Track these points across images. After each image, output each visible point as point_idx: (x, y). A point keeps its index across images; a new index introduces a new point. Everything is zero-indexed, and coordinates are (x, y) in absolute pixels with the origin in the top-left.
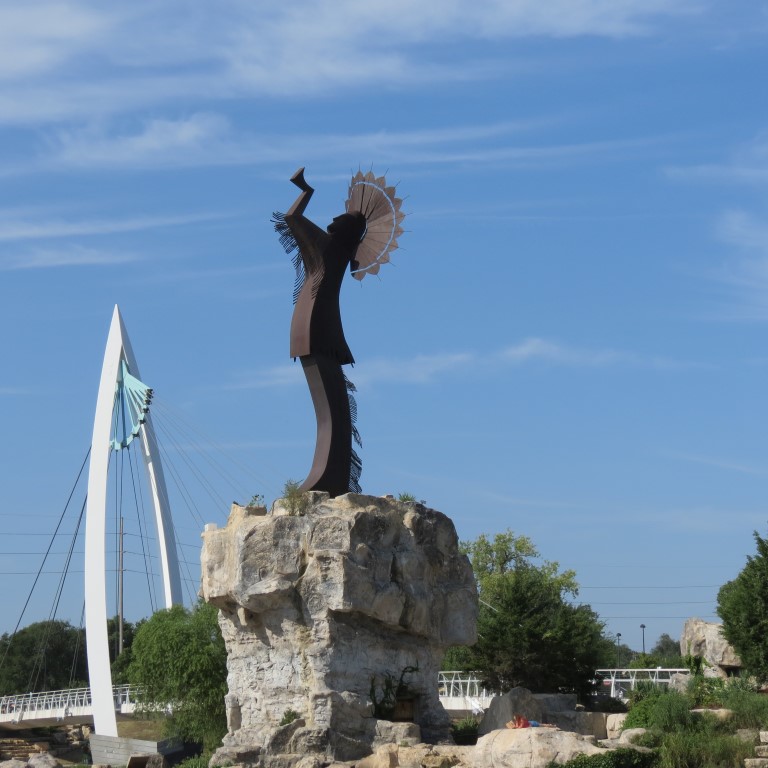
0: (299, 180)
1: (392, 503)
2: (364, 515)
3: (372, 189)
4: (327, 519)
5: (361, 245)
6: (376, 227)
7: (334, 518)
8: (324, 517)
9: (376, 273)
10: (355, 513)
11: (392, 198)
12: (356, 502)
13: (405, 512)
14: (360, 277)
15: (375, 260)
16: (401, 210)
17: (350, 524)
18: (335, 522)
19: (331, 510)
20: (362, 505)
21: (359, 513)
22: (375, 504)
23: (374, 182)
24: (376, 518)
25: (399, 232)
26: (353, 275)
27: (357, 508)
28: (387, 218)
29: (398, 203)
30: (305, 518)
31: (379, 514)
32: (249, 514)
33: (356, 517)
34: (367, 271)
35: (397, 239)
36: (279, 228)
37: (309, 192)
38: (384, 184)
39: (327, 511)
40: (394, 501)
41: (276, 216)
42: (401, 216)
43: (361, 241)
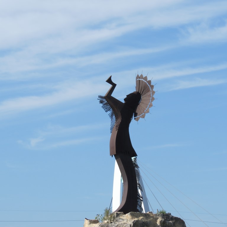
0: (109, 81)
1: (151, 215)
2: (137, 221)
3: (143, 81)
4: (121, 224)
5: (139, 106)
6: (145, 98)
7: (124, 223)
8: (120, 223)
9: (144, 117)
10: (133, 221)
11: (150, 85)
12: (134, 216)
13: (158, 218)
14: (137, 120)
15: (144, 112)
16: (154, 90)
17: (130, 225)
18: (125, 225)
19: (123, 220)
20: (137, 217)
21: (134, 221)
22: (143, 216)
23: (143, 78)
24: (143, 222)
25: (153, 99)
26: (135, 119)
27: (134, 218)
28: (148, 93)
29: (152, 87)
30: (113, 224)
31: (145, 220)
32: (90, 223)
33: (133, 222)
34: (140, 117)
35: (152, 102)
36: (101, 102)
37: (114, 85)
38: (147, 79)
39: (121, 220)
40: (152, 214)
41: (101, 97)
42: (154, 92)
43: (139, 104)
